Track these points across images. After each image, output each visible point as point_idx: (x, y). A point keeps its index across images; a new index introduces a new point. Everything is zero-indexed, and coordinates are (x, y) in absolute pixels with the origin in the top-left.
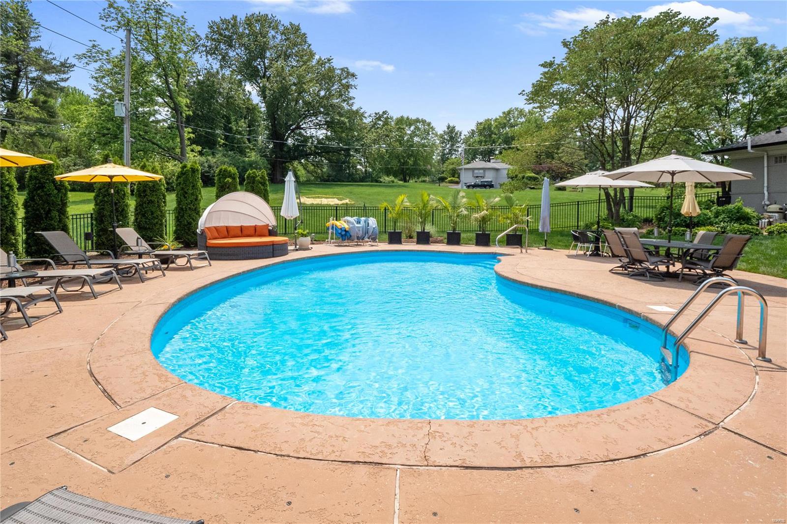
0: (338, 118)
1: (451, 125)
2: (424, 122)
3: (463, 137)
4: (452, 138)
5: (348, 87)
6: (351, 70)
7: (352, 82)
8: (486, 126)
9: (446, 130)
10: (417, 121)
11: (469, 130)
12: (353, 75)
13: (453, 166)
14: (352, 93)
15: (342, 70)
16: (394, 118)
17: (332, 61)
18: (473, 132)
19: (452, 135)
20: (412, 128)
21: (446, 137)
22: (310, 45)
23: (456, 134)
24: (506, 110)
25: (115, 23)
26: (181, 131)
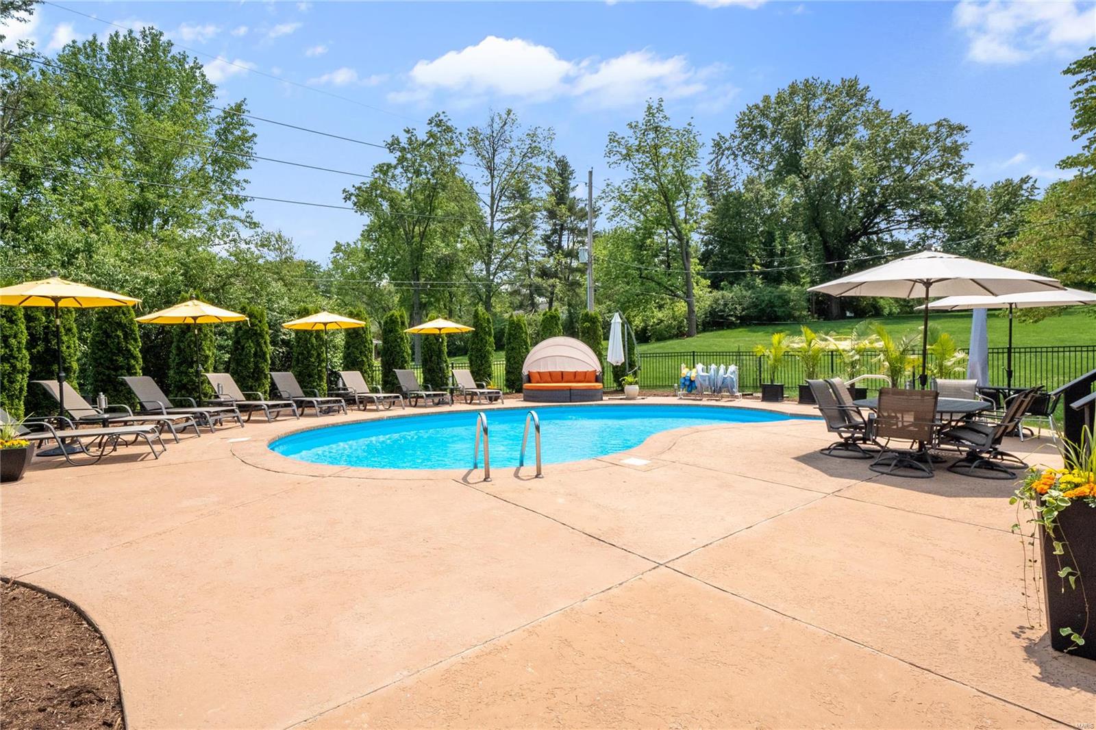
5: (955, 150)
6: (955, 121)
7: (959, 139)
12: (961, 128)
14: (967, 156)
15: (939, 125)
17: (909, 118)
22: (877, 102)
25: (618, 157)
26: (686, 263)
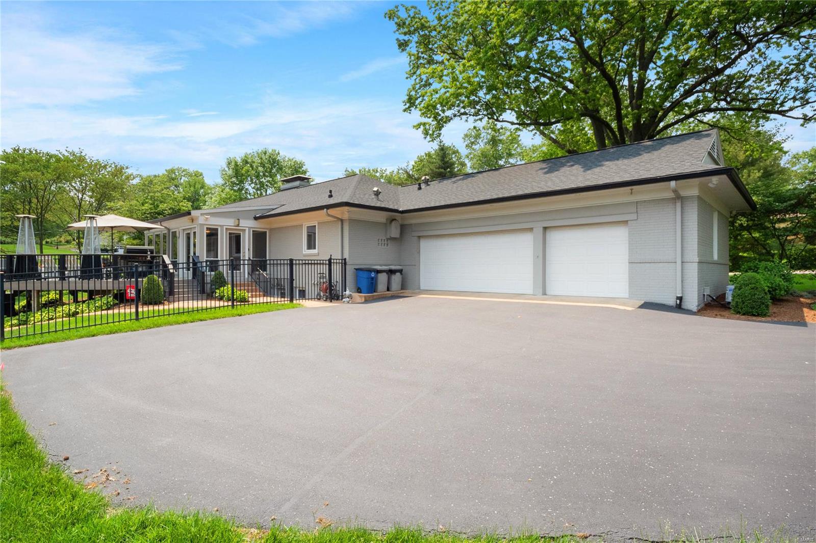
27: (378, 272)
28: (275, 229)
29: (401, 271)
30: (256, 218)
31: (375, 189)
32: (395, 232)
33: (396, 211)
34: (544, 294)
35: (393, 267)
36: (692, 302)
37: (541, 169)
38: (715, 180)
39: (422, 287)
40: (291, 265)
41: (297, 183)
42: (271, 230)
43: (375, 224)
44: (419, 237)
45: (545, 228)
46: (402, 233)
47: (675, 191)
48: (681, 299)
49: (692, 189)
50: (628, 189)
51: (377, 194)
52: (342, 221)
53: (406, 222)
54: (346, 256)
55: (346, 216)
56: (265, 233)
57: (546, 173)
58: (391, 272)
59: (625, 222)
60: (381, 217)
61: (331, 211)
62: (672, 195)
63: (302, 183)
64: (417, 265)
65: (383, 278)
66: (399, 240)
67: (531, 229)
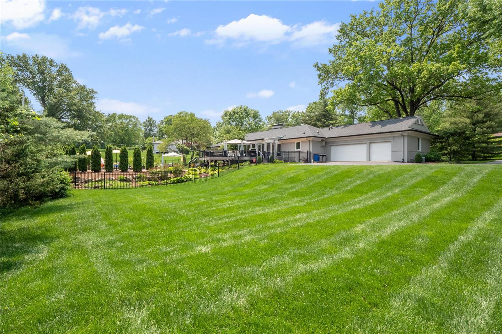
0: (89, 116)
1: (150, 117)
2: (134, 117)
3: (157, 124)
4: (150, 124)
8: (169, 120)
9: (147, 119)
10: (131, 116)
11: (160, 120)
13: (150, 142)
15: (90, 89)
16: (118, 114)
18: (162, 121)
19: (150, 123)
20: (128, 120)
21: (147, 123)
23: (153, 122)
24: (179, 112)
27: (320, 155)
28: (284, 143)
29: (326, 156)
30: (278, 140)
31: (318, 131)
32: (324, 144)
33: (325, 138)
34: (370, 160)
35: (324, 154)
36: (406, 160)
37: (370, 125)
38: (410, 132)
39: (332, 161)
40: (299, 153)
41: (280, 126)
42: (282, 144)
43: (318, 142)
44: (331, 146)
45: (370, 143)
46: (326, 144)
47: (401, 134)
48: (403, 160)
49: (406, 134)
50: (391, 133)
51: (318, 133)
52: (310, 141)
53: (327, 141)
54: (311, 151)
55: (311, 140)
56: (280, 144)
57: (371, 127)
58: (323, 156)
59: (391, 141)
60: (320, 140)
61: (307, 138)
62: (400, 135)
63: (282, 126)
64: (330, 154)
65: (321, 157)
66: (324, 147)
67: (366, 143)
